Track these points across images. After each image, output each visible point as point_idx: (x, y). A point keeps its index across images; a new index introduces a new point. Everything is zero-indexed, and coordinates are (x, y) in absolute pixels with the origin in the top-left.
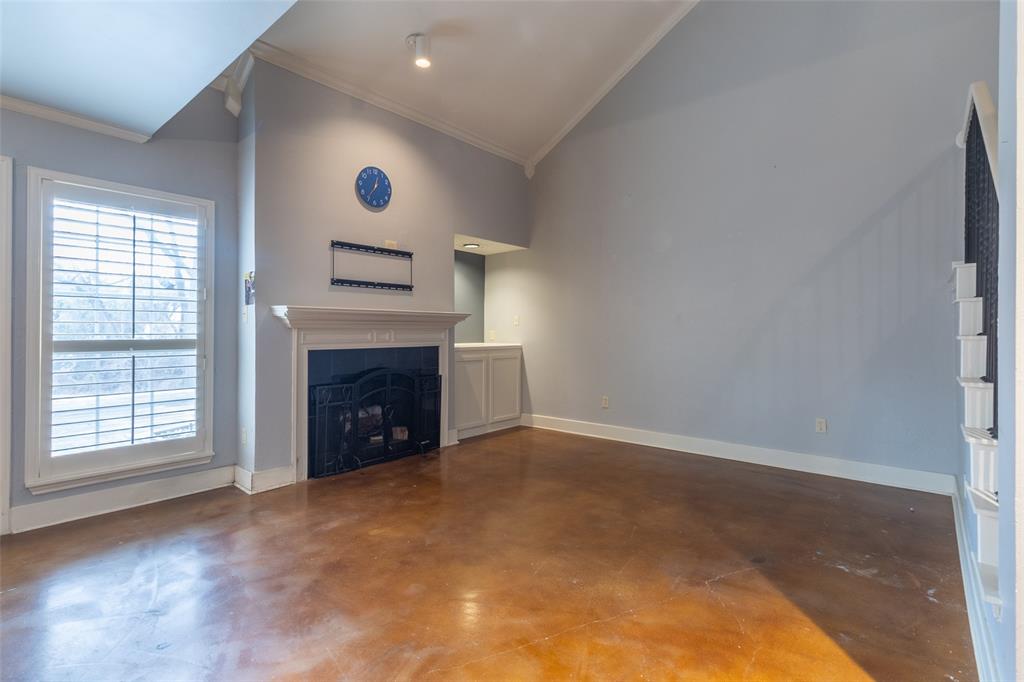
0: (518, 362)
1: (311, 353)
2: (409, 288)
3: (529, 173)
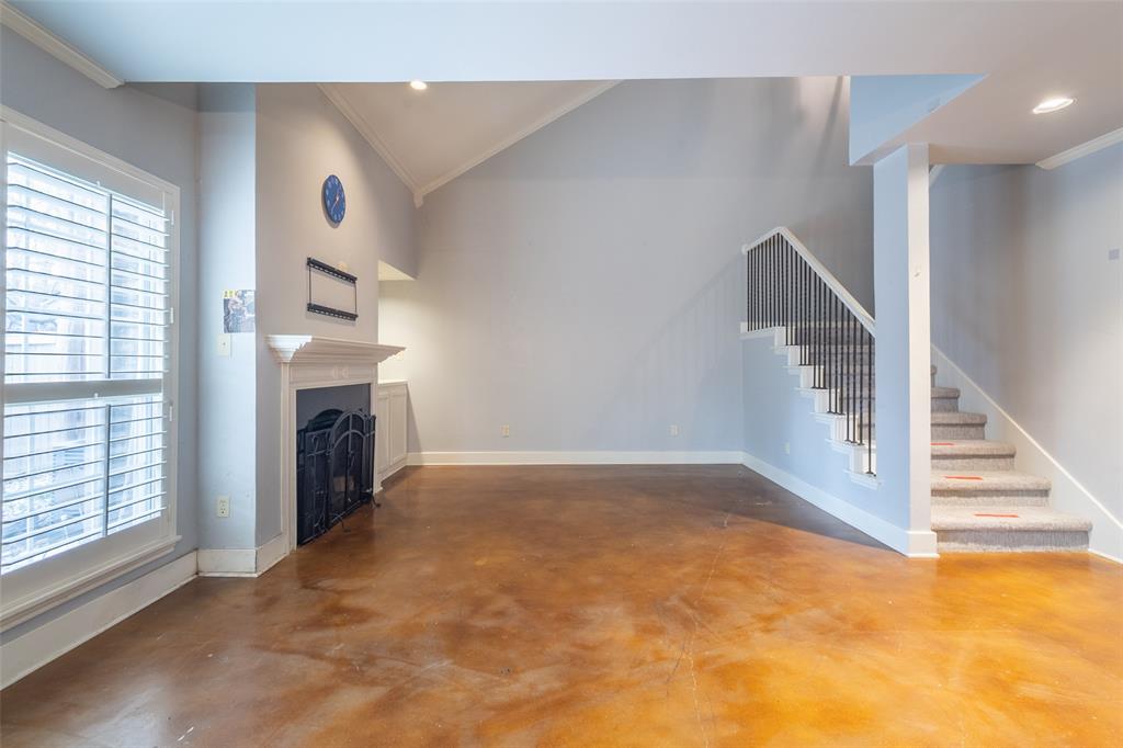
0: (405, 399)
1: (298, 391)
2: (353, 317)
3: (419, 202)
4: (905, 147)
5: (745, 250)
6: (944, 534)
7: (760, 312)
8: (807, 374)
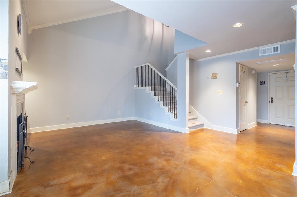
4: (186, 53)
5: (135, 67)
6: (190, 128)
7: (140, 82)
8: (157, 98)
